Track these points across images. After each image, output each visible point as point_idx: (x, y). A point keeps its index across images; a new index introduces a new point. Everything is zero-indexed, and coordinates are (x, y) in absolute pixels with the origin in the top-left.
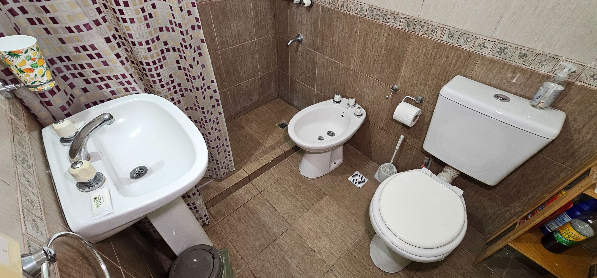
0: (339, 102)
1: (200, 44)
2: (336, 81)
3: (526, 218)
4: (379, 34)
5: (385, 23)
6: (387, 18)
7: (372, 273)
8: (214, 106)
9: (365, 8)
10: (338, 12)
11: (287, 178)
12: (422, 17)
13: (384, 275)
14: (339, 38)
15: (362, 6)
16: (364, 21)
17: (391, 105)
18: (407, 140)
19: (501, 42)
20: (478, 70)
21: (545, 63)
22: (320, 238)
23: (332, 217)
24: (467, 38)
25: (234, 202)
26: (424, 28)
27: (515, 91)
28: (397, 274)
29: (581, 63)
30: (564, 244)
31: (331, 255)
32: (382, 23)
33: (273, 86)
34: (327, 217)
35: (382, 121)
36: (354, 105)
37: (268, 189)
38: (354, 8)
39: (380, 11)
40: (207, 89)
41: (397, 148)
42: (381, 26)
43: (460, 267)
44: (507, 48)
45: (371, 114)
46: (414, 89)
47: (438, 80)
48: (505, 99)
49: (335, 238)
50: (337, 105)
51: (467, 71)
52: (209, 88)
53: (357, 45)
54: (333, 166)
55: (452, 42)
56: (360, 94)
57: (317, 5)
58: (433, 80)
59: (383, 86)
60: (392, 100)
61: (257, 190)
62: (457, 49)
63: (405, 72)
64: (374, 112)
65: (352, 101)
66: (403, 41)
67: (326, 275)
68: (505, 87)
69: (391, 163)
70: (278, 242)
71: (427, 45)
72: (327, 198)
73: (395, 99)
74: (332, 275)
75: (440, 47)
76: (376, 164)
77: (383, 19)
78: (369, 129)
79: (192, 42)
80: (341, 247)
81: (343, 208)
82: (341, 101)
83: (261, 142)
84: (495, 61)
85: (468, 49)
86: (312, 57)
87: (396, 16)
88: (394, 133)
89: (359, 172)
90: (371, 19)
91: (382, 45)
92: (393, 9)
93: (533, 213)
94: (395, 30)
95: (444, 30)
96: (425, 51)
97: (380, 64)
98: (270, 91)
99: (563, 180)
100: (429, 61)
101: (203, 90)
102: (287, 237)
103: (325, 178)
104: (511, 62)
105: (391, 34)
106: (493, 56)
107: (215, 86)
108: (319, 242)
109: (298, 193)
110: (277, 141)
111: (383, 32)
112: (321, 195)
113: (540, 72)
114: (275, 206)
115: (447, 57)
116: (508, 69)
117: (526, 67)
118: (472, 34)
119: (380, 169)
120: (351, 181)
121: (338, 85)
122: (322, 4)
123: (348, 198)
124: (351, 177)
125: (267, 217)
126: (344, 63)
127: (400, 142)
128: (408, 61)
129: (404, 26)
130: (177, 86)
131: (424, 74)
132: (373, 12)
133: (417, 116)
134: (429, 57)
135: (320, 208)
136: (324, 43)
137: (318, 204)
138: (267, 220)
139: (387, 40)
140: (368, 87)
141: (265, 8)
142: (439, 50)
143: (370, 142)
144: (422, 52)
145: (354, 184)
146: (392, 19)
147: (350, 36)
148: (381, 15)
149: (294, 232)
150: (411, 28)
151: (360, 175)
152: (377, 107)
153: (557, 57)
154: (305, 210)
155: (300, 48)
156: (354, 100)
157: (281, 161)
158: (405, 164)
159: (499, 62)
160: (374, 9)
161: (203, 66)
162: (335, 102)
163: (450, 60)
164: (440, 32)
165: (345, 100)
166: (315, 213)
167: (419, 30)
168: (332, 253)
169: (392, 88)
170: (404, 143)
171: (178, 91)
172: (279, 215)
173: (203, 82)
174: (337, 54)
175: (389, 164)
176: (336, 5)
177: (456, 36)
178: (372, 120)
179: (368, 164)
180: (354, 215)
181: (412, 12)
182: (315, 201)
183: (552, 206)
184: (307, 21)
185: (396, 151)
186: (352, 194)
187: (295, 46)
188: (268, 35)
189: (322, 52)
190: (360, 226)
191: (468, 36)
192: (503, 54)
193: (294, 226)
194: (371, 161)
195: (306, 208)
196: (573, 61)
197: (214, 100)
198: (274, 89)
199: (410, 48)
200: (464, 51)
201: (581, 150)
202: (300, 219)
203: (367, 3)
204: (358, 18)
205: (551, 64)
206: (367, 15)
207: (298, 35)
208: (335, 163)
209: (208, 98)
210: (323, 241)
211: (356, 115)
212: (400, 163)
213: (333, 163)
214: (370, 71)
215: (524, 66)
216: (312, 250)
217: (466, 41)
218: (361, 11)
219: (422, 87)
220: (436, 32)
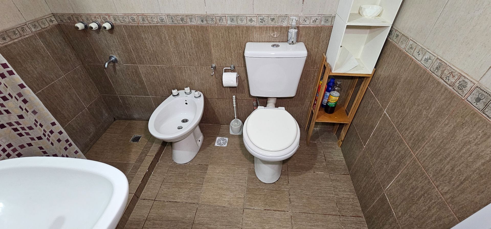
0: (178, 95)
1: (20, 90)
2: (166, 81)
3: (315, 104)
4: (185, 33)
5: (185, 24)
6: (185, 20)
7: (267, 189)
8: (66, 149)
9: (164, 17)
10: (142, 26)
11: (170, 174)
12: (209, 13)
13: (274, 185)
14: (153, 47)
15: (161, 16)
16: (167, 27)
17: (216, 80)
18: (238, 97)
19: (259, 15)
20: (256, 35)
21: (284, 21)
22: (224, 195)
23: (222, 176)
24: (241, 19)
25: (135, 224)
26: (214, 20)
27: (278, 41)
28: (280, 179)
29: (297, 15)
30: (333, 106)
31: (239, 199)
32: (183, 24)
33: (104, 112)
34: (219, 179)
35: (216, 93)
36: (190, 92)
37: (160, 192)
38: (154, 19)
39: (177, 16)
40: (50, 134)
41: (235, 106)
42: (182, 27)
43: (303, 151)
44: (264, 18)
45: (205, 93)
46: (226, 62)
47: (237, 50)
48: (278, 46)
49: (233, 187)
50: (177, 98)
51: (250, 38)
52: (52, 132)
53: (170, 47)
54: (200, 144)
55: (234, 23)
56: (190, 82)
57: (119, 26)
58: (234, 51)
59: (204, 69)
60: (215, 76)
61: (150, 201)
62: (239, 27)
63: (215, 53)
64: (207, 90)
65: (187, 90)
66: (204, 32)
67: (244, 214)
68: (273, 40)
69: (236, 118)
70: (197, 222)
71: (221, 30)
72: (210, 167)
73: (217, 74)
74: (247, 210)
75: (229, 29)
76: (225, 125)
77: (182, 21)
78: (209, 104)
79: (9, 91)
80: (241, 190)
81: (225, 165)
82: (178, 94)
83: (125, 162)
84: (262, 27)
85: (245, 25)
86: (134, 71)
87: (191, 17)
88: (227, 97)
89: (219, 137)
90: (173, 24)
91: (190, 40)
92: (186, 13)
93: (316, 100)
94: (195, 27)
95: (227, 18)
96: (221, 35)
97: (195, 54)
98: (104, 117)
99: (318, 76)
100: (226, 40)
101: (47, 136)
102: (201, 213)
103: (199, 155)
104: (269, 25)
105: (192, 30)
106: (259, 25)
107: (58, 127)
108: (225, 198)
109: (187, 178)
110: (139, 153)
111: (186, 31)
112: (204, 168)
113: (284, 26)
114: (175, 201)
115: (236, 33)
116: (270, 30)
117: (277, 25)
118: (243, 15)
119: (231, 126)
120: (218, 145)
121: (169, 83)
122: (123, 24)
123: (223, 158)
124: (216, 143)
125: (175, 213)
126: (166, 65)
127: (234, 101)
128: (214, 45)
129: (199, 22)
130: (6, 148)
131: (227, 50)
132: (172, 19)
133: (237, 78)
134: (225, 38)
135: (210, 177)
136: (140, 54)
137: (207, 175)
138: (176, 214)
139: (192, 35)
140: (194, 74)
141: (60, 43)
142: (229, 31)
143: (214, 113)
144: (219, 36)
145: (221, 146)
146: (189, 20)
147: (162, 42)
148: (179, 19)
149: (203, 206)
150: (205, 22)
151: (221, 138)
152: (207, 85)
153: (287, 15)
154: (201, 186)
155: (117, 68)
156: (189, 88)
157: (155, 166)
158: (244, 114)
159: (264, 27)
160: (172, 16)
161: (35, 112)
162: (175, 96)
163: (238, 35)
164: (224, 20)
165: (181, 92)
166: (209, 182)
167: (211, 22)
168: (239, 198)
169: (212, 67)
170: (237, 101)
171: (11, 153)
172: (183, 204)
173: (42, 129)
174: (157, 59)
175: (235, 120)
176: (137, 21)
177: (235, 19)
178: (209, 97)
179: (221, 128)
180: (234, 165)
181: (201, 11)
182: (202, 175)
183: (322, 90)
184: (114, 42)
185: (235, 108)
186: (224, 153)
187: (112, 67)
188: (76, 67)
189: (141, 62)
190: (243, 168)
191: (241, 17)
192: (263, 22)
193: (200, 202)
194: (221, 125)
195: (200, 184)
196: (294, 15)
197: (63, 142)
198: (107, 115)
199: (211, 36)
200: (243, 27)
201: (317, 58)
202: (202, 194)
203: (164, 13)
204: (161, 26)
205: (286, 20)
206: (168, 22)
207: (110, 57)
208: (199, 141)
209: (56, 143)
210: (227, 195)
211: (197, 97)
212: (240, 115)
213: (198, 141)
214: (190, 62)
215: (276, 25)
216: (224, 207)
217: (242, 20)
218: (162, 20)
219: (230, 58)
220: (222, 20)
